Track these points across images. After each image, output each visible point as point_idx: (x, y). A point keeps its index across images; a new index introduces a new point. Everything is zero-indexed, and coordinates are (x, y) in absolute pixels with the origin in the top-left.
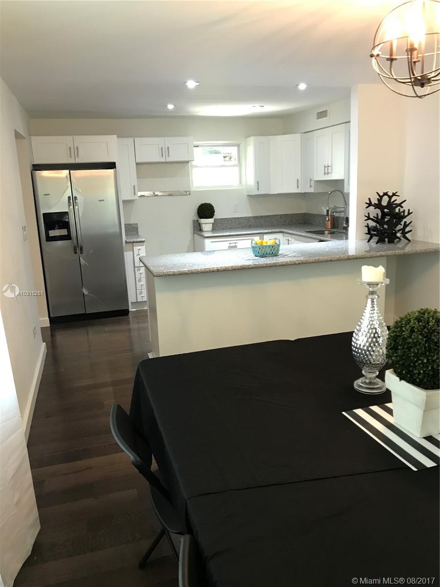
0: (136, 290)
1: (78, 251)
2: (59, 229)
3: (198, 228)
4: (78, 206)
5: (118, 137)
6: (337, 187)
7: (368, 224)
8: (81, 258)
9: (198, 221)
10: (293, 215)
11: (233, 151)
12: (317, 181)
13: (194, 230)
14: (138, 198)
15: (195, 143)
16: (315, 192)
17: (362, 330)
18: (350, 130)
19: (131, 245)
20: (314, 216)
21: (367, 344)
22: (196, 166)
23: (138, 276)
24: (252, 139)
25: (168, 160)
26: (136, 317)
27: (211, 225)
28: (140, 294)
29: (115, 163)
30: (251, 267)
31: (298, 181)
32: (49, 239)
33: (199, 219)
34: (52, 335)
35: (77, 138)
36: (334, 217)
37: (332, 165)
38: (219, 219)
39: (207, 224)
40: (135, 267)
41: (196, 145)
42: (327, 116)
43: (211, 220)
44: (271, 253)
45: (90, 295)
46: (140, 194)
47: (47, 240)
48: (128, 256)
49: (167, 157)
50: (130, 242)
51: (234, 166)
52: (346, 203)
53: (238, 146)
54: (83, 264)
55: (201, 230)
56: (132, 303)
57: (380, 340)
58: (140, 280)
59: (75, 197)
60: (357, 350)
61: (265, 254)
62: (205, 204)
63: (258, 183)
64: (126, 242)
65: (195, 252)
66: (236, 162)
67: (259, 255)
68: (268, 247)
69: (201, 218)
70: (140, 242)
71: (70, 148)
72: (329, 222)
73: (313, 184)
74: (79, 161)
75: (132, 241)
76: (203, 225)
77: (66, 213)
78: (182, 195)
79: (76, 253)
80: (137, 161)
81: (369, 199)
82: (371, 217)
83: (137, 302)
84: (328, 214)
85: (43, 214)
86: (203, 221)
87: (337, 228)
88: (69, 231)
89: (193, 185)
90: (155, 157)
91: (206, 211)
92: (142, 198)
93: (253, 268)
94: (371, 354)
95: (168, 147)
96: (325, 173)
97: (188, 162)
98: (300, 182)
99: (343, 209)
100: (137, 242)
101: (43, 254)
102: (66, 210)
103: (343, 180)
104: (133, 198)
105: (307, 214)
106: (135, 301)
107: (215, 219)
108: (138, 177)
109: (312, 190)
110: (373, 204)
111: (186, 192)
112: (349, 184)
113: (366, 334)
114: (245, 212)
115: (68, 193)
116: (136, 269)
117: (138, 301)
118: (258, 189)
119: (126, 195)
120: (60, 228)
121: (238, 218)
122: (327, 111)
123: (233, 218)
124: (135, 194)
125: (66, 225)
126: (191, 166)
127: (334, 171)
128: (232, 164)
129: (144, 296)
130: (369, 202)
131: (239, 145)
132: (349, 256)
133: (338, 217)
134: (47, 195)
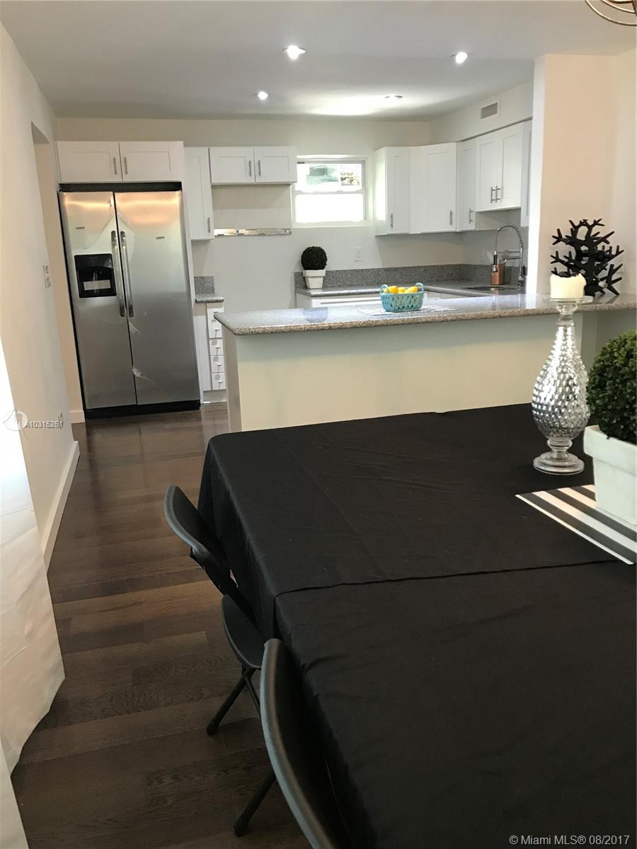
0: (211, 373)
1: (126, 311)
2: (99, 280)
3: (301, 285)
4: (126, 246)
5: (185, 146)
6: (510, 220)
7: (555, 268)
8: (130, 323)
9: (302, 273)
10: (442, 267)
11: (356, 169)
12: (480, 213)
13: (296, 288)
14: (214, 237)
15: (299, 157)
16: (477, 230)
17: (549, 376)
18: (530, 133)
19: (203, 305)
20: (475, 267)
21: (557, 397)
22: (300, 192)
23: (213, 352)
24: (383, 153)
25: (259, 180)
26: (210, 411)
27: (322, 279)
28: (216, 379)
29: (180, 183)
30: (380, 323)
31: (451, 213)
32: (85, 294)
33: (304, 271)
34: (88, 434)
35: (125, 145)
36: (504, 267)
37: (502, 187)
38: (333, 272)
39: (315, 278)
40: (208, 339)
41: (300, 161)
42: (496, 113)
43: (322, 273)
44: (410, 306)
45: (144, 377)
46: (217, 232)
47: (81, 296)
48: (198, 322)
49: (258, 176)
50: (202, 302)
51: (357, 192)
52: (524, 244)
53: (363, 163)
54: (134, 332)
55: (306, 287)
56: (204, 392)
57: (577, 390)
58: (216, 359)
59: (122, 233)
60: (540, 407)
61: (401, 307)
62: (313, 247)
63: (392, 217)
64: (196, 301)
65: (296, 307)
66: (360, 187)
67: (392, 309)
68: (405, 297)
69: (306, 268)
70: (217, 301)
71: (114, 159)
72: (498, 273)
73: (473, 217)
74: (128, 179)
75: (204, 299)
76: (309, 279)
77: (109, 256)
78: (279, 235)
79: (122, 316)
80: (213, 182)
81: (558, 230)
82: (561, 257)
83: (212, 391)
84: (495, 263)
85: (75, 256)
86: (309, 273)
87: (509, 283)
88: (113, 283)
89: (295, 221)
90: (238, 175)
91: (313, 258)
92: (221, 238)
93: (382, 325)
94: (560, 412)
95: (259, 161)
96: (492, 200)
97: (288, 185)
98: (454, 216)
99: (517, 255)
100: (212, 302)
101: (76, 316)
102: (109, 251)
103: (518, 210)
104: (208, 238)
105: (465, 265)
106: (210, 389)
107: (326, 272)
108: (215, 206)
109: (471, 227)
110: (564, 237)
111: (285, 230)
112: (527, 214)
113: (555, 381)
114: (372, 261)
115: (112, 227)
116: (211, 342)
117: (214, 389)
118: (392, 225)
119: (197, 233)
120: (100, 278)
121: (362, 270)
122: (496, 104)
123: (355, 270)
124: (209, 231)
125: (108, 274)
126: (293, 192)
127: (504, 196)
128: (355, 190)
129: (221, 383)
130: (557, 236)
131: (364, 161)
132: (527, 310)
133: (511, 267)
134: (81, 228)
